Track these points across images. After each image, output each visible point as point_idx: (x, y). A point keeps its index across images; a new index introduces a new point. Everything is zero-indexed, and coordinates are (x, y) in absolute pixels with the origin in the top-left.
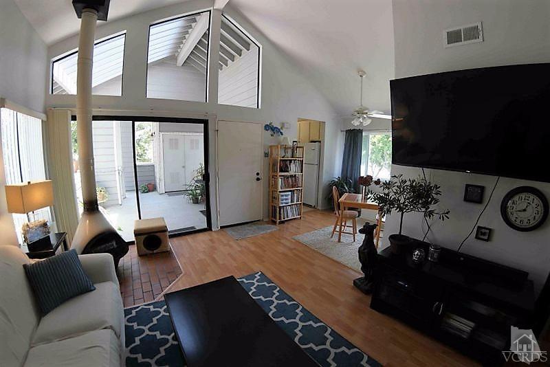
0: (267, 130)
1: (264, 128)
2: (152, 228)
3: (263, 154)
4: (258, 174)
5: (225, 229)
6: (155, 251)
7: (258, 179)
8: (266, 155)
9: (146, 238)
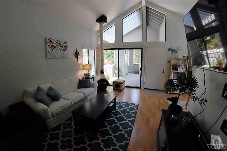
0: (169, 51)
1: (167, 50)
2: (118, 82)
3: (167, 62)
4: (163, 70)
5: (145, 90)
6: (118, 89)
7: (163, 72)
8: (169, 62)
9: (116, 84)
